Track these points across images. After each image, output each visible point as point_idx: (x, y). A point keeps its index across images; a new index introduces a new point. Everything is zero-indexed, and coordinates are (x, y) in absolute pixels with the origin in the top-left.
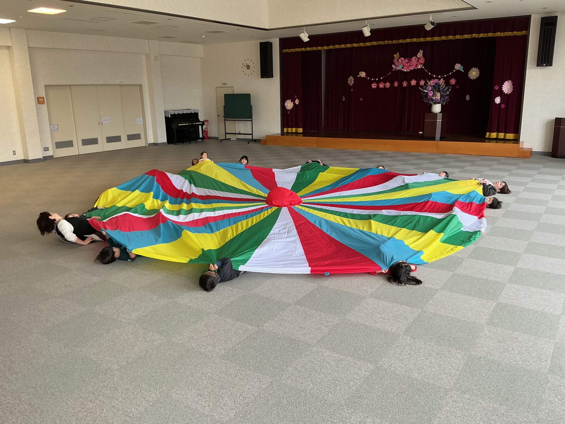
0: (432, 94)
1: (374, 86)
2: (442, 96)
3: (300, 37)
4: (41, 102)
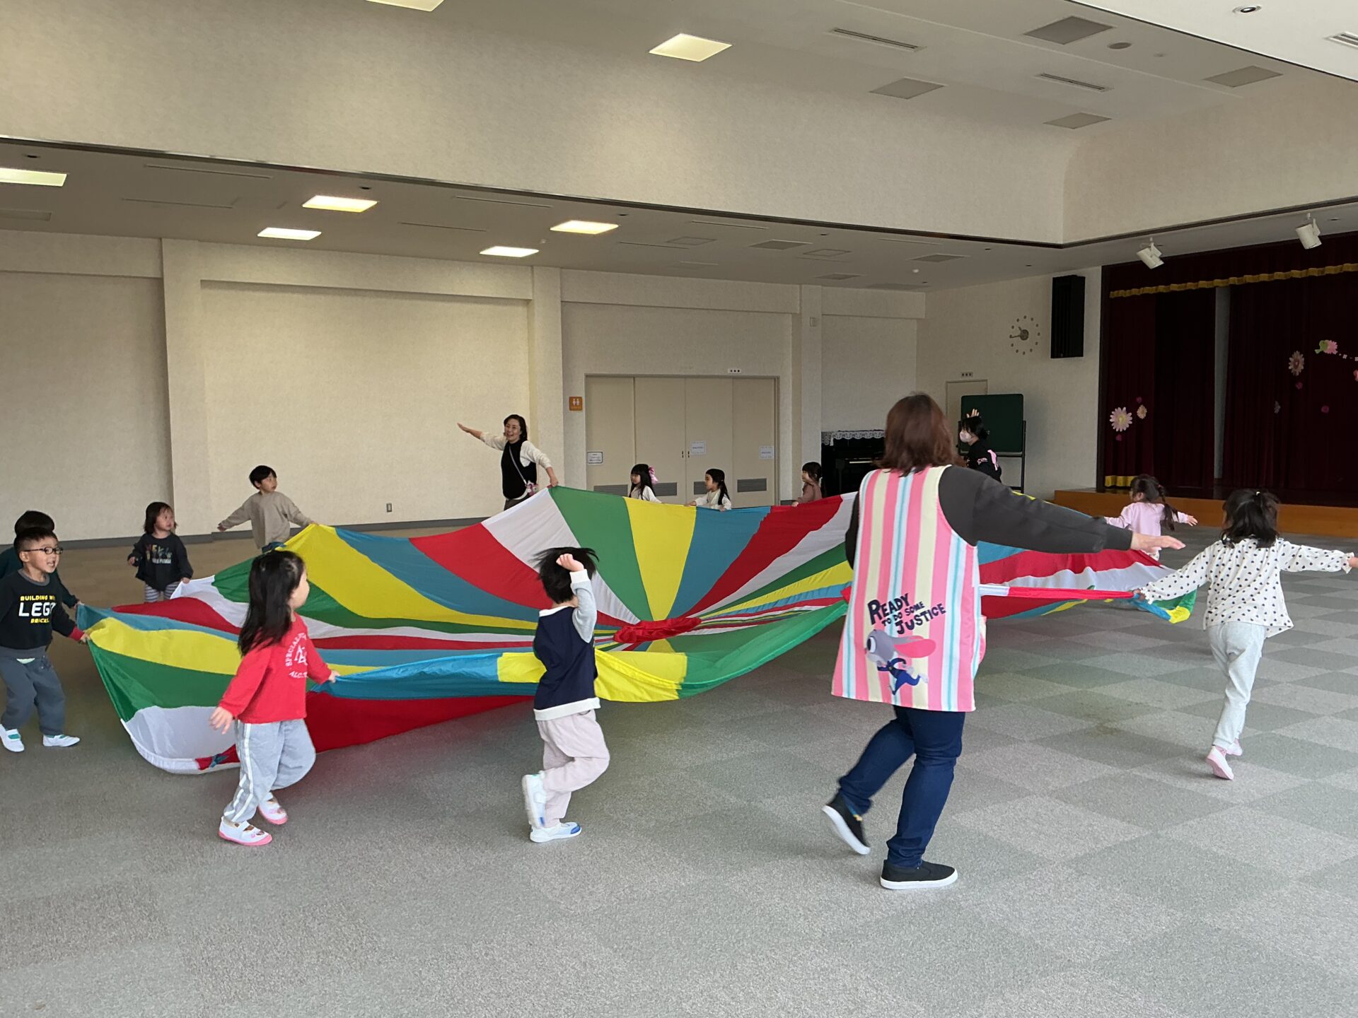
3: (1138, 256)
4: (575, 407)
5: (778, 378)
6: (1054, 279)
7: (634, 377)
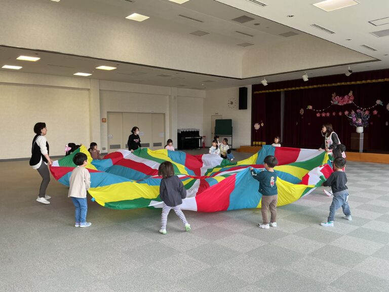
0: (355, 120)
1: (318, 115)
2: (362, 121)
3: (261, 82)
4: (104, 121)
5: (165, 114)
6: (239, 88)
7: (122, 113)
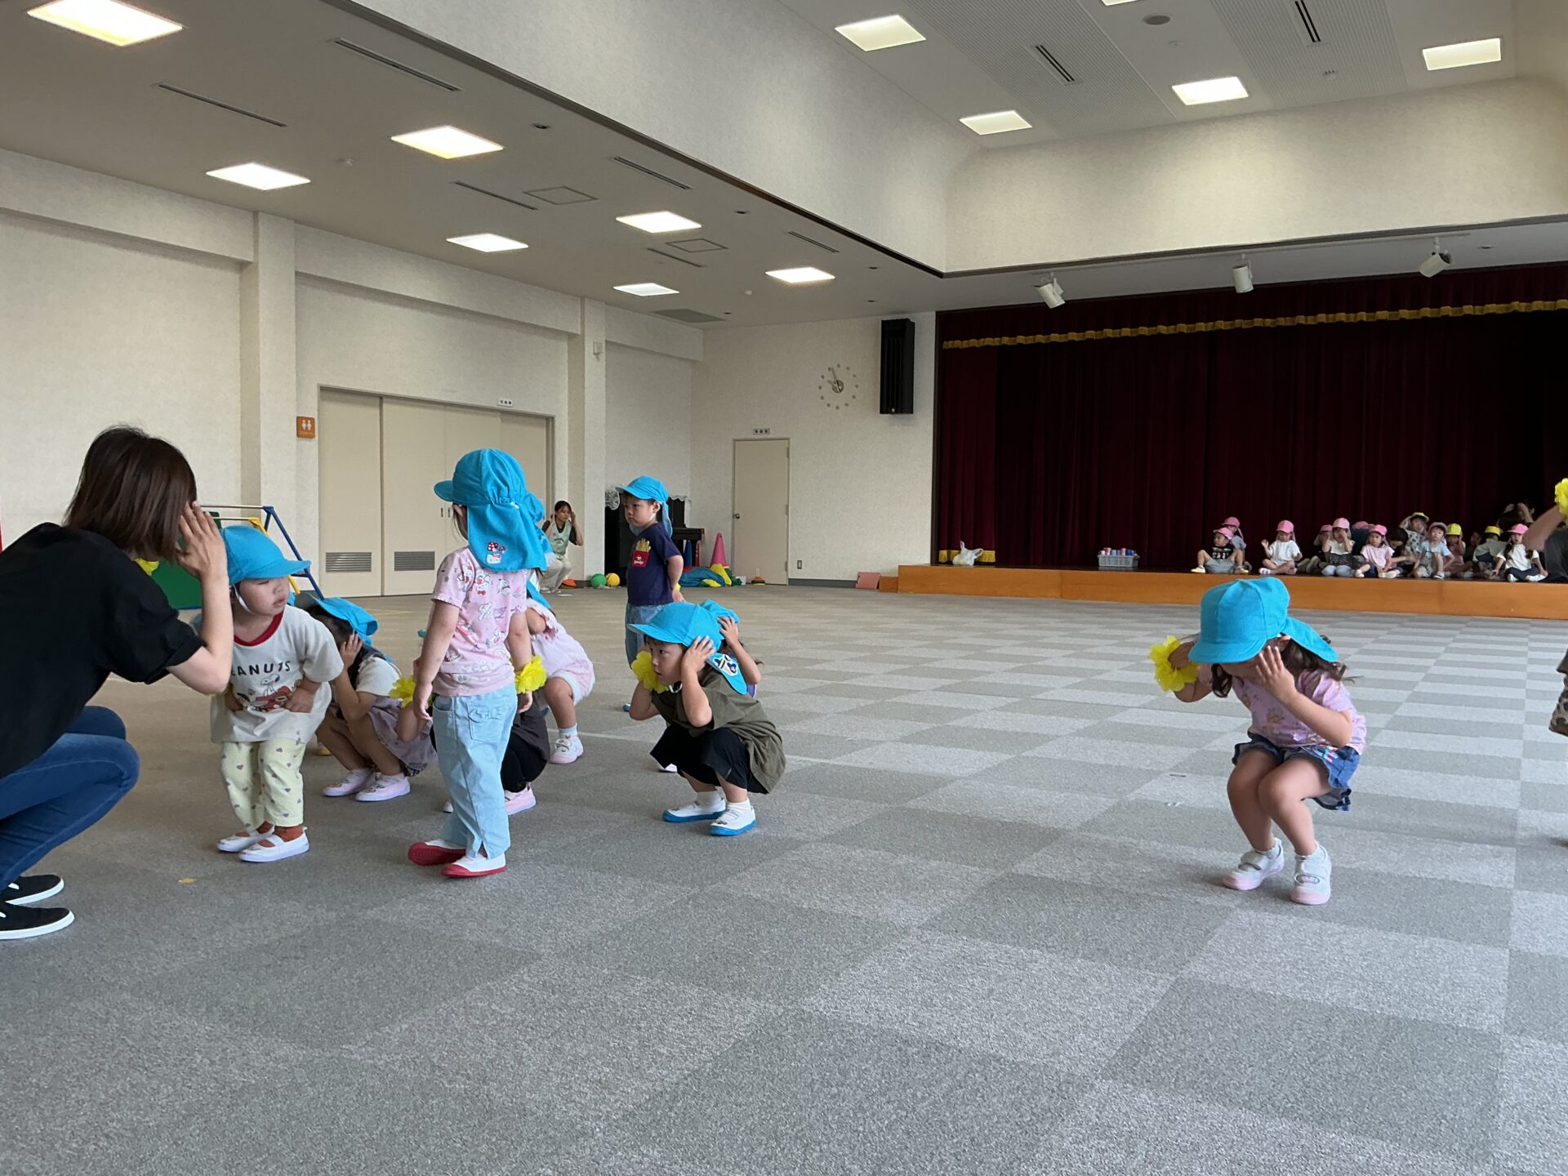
3: (1039, 295)
4: (306, 433)
5: (553, 418)
6: (883, 322)
7: (381, 398)
